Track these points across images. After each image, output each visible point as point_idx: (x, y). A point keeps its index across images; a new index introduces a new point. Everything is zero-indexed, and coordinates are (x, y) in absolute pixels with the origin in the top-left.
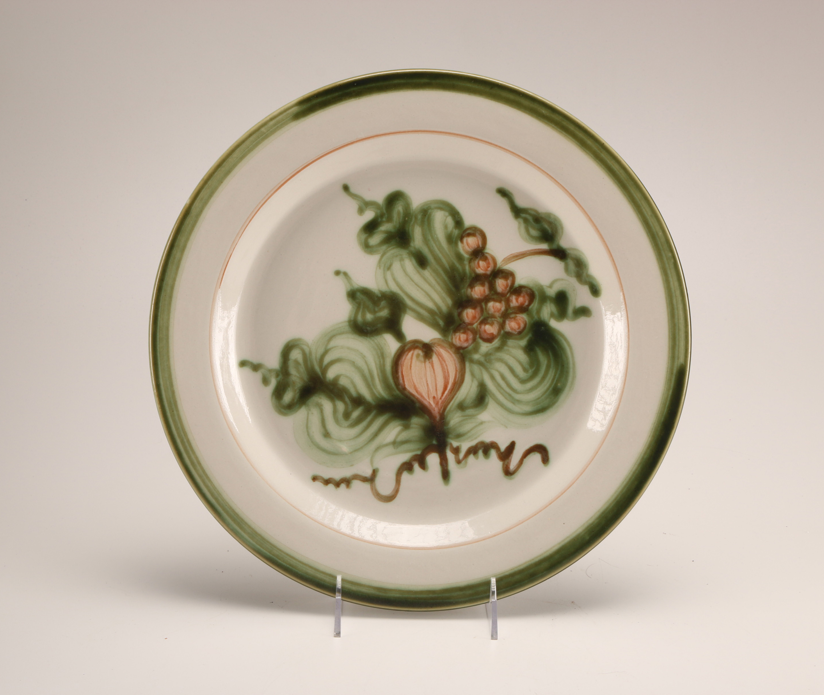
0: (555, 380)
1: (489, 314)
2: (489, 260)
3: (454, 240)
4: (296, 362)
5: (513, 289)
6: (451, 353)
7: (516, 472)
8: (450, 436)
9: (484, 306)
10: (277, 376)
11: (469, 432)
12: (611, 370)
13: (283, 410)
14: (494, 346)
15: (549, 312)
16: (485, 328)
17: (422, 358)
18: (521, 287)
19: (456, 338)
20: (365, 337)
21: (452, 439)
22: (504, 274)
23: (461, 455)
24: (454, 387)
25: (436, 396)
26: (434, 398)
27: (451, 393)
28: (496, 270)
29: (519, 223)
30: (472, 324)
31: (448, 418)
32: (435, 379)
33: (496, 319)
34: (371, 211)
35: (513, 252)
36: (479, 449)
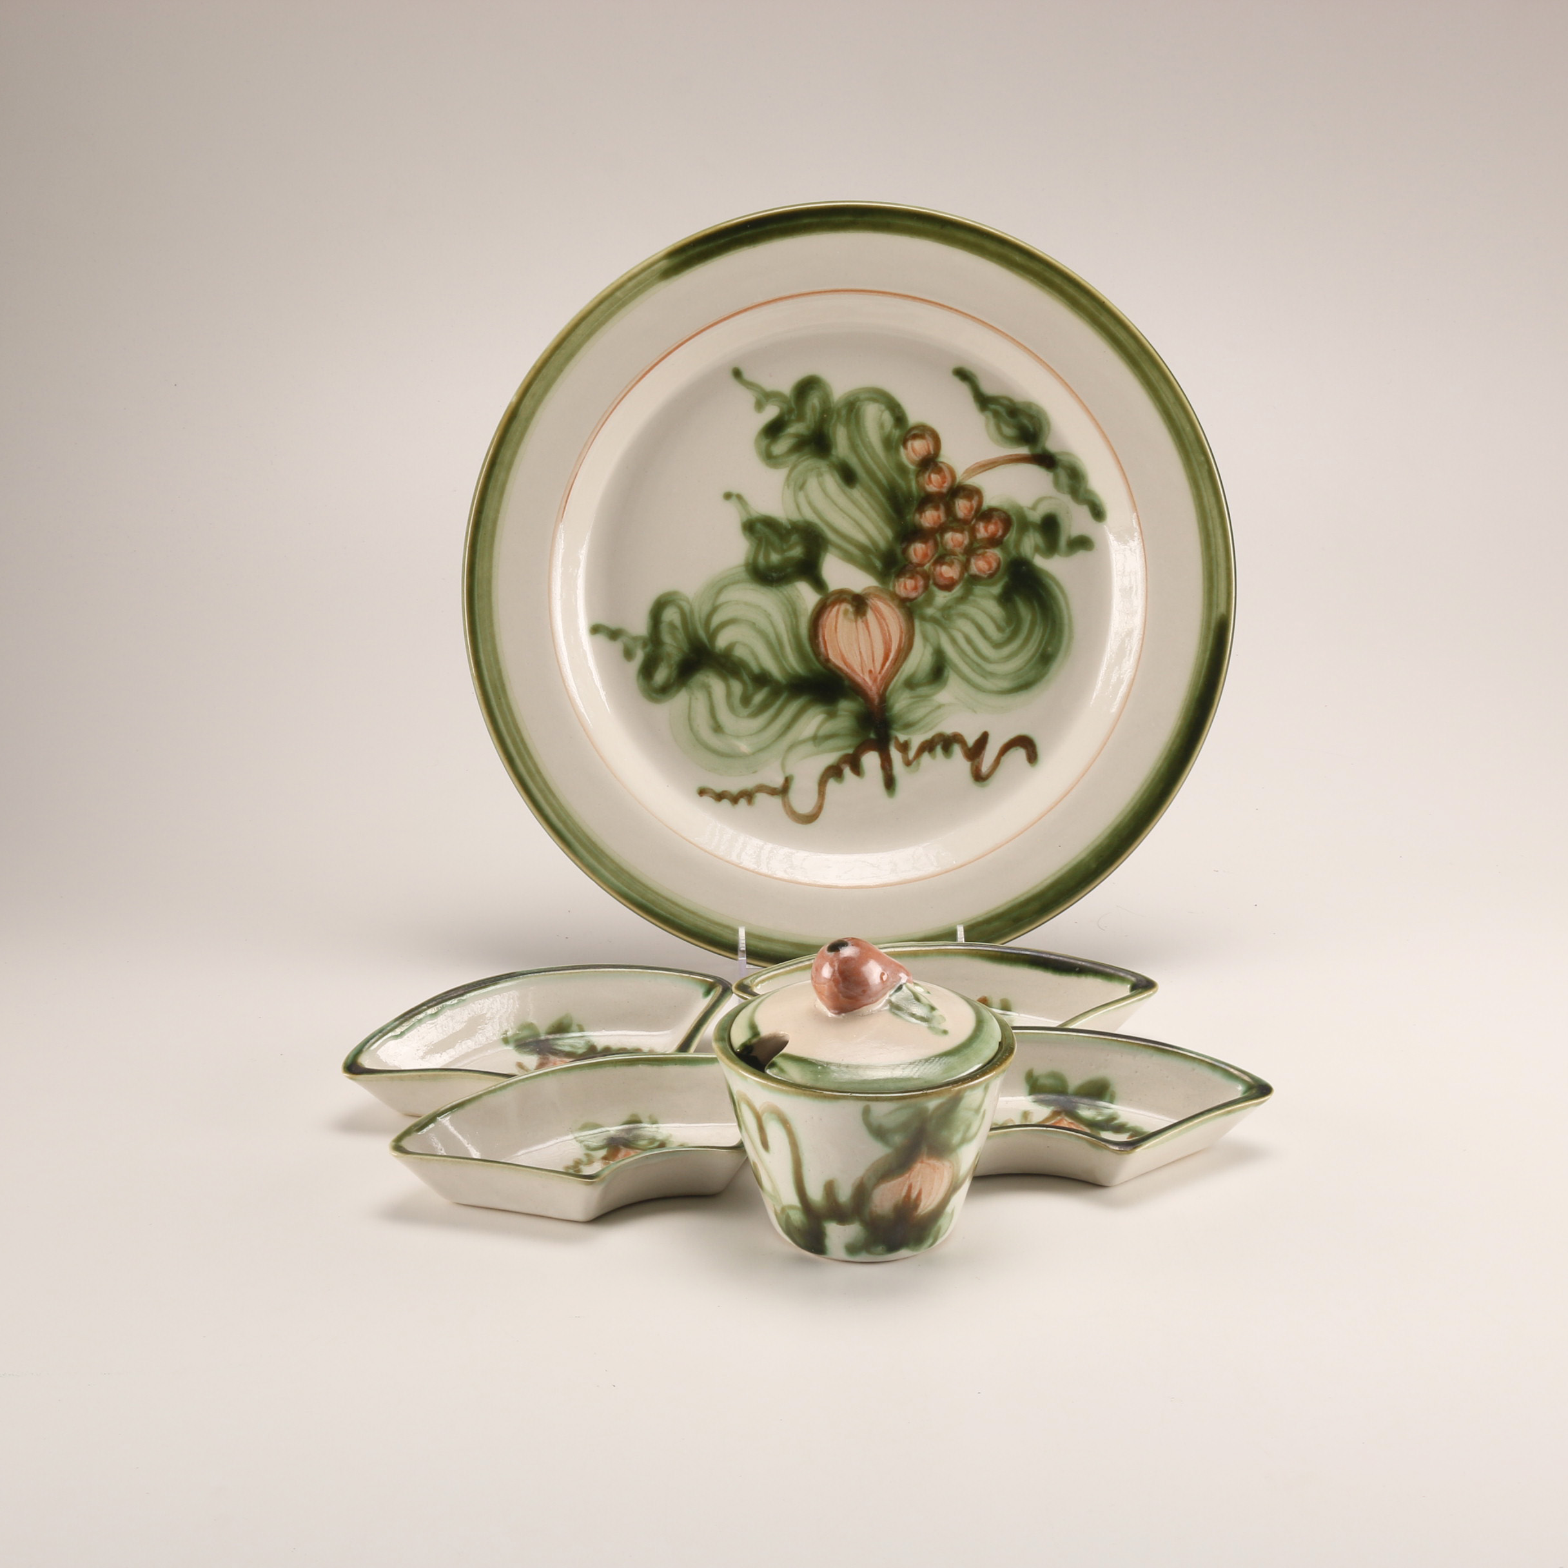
0: (1044, 643)
1: (946, 550)
2: (944, 473)
3: (894, 444)
4: (672, 626)
5: (980, 513)
6: (893, 606)
7: (990, 776)
8: (895, 726)
9: (939, 538)
10: (645, 645)
11: (921, 720)
13: (654, 695)
14: (955, 596)
15: (1033, 545)
16: (941, 570)
17: (852, 616)
18: (992, 510)
19: (900, 586)
20: (771, 588)
21: (897, 730)
22: (966, 492)
23: (912, 754)
24: (899, 656)
25: (872, 669)
26: (870, 672)
27: (894, 664)
28: (955, 487)
29: (987, 418)
30: (922, 565)
31: (891, 701)
32: (872, 645)
33: (956, 557)
34: (775, 405)
35: (979, 461)
36: (937, 744)
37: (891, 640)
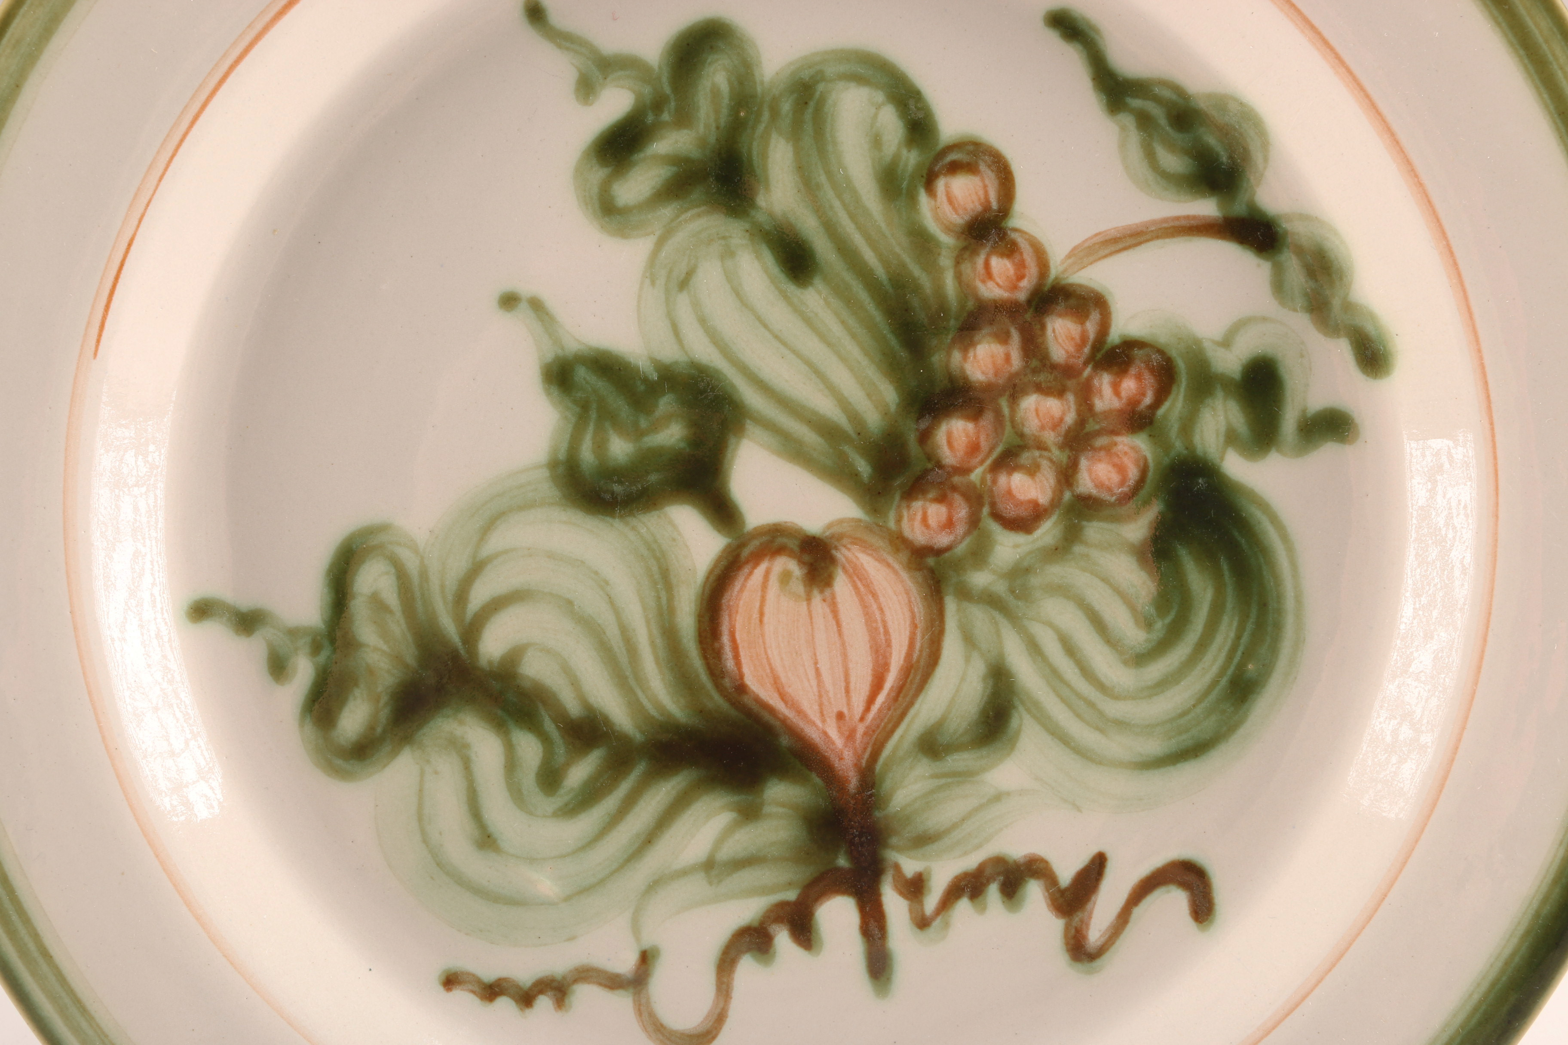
0: (1239, 653)
1: (1022, 435)
2: (1021, 254)
3: (905, 185)
4: (377, 603)
5: (1103, 352)
6: (897, 566)
7: (1108, 949)
8: (894, 841)
9: (1006, 411)
10: (316, 648)
11: (955, 826)
12: (1424, 620)
13: (339, 762)
14: (1039, 544)
15: (1223, 429)
16: (1009, 483)
17: (799, 588)
18: (1130, 345)
19: (911, 519)
20: (608, 519)
21: (899, 849)
22: (1072, 302)
23: (931, 902)
24: (906, 681)
25: (845, 711)
26: (840, 716)
27: (896, 699)
28: (1046, 289)
29: (1123, 128)
30: (964, 471)
31: (887, 784)
32: (845, 656)
33: (1046, 454)
34: (622, 87)
35: (1102, 227)
36: (989, 881)
37: (889, 645)
